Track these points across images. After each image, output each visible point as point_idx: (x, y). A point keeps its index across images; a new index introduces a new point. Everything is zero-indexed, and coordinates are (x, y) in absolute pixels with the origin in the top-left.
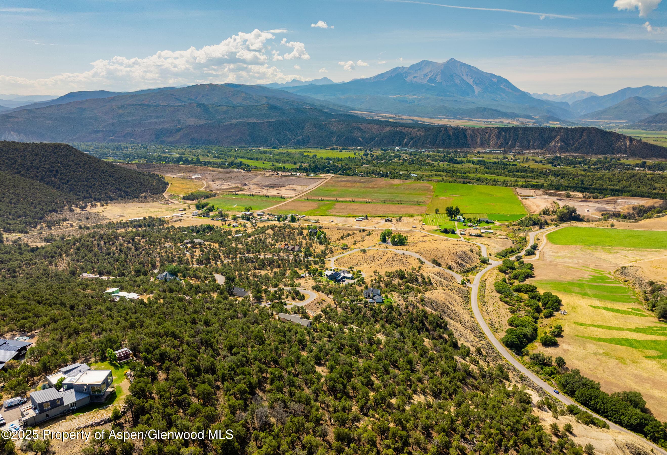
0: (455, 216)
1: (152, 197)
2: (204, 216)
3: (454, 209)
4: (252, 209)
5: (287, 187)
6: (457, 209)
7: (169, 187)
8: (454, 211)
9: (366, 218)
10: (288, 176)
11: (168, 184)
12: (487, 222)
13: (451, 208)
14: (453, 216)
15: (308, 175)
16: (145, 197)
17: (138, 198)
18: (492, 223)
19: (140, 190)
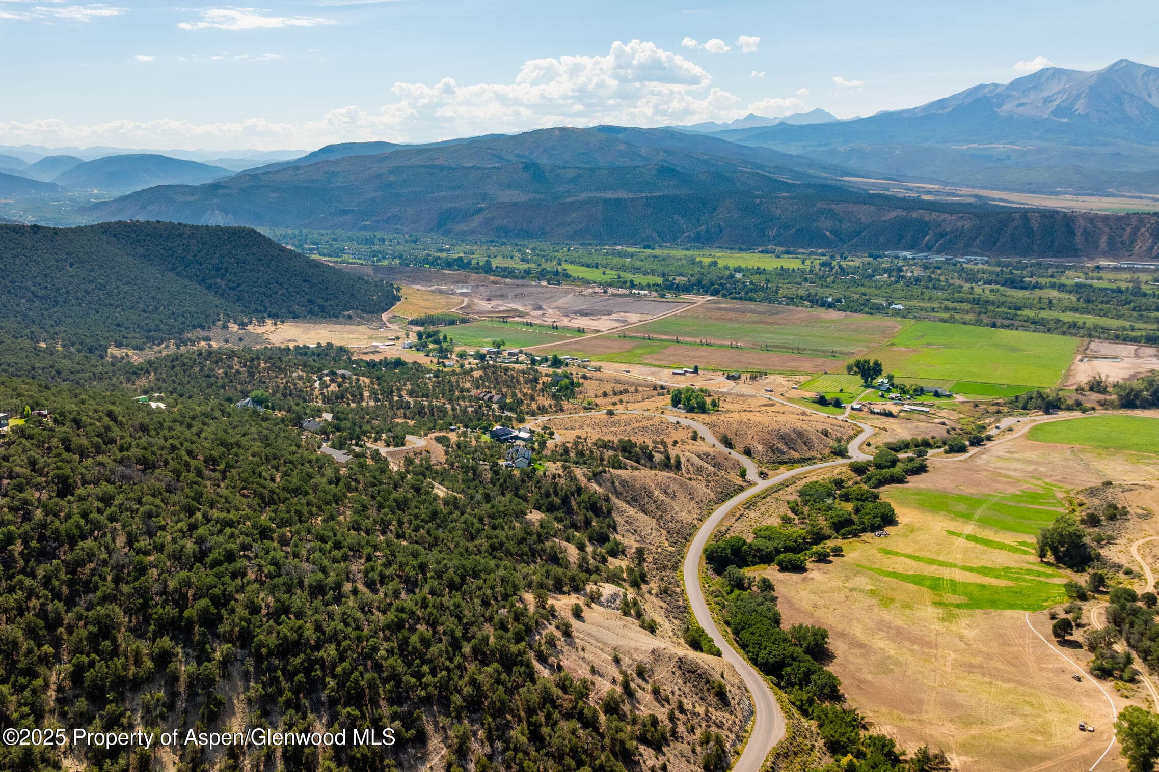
0: (873, 379)
1: (361, 317)
3: (871, 364)
4: (503, 343)
5: (613, 316)
6: (878, 365)
7: (398, 303)
8: (869, 368)
9: (696, 370)
10: (624, 295)
11: (399, 299)
12: (937, 394)
13: (867, 362)
14: (869, 378)
15: (663, 296)
16: (350, 317)
17: (337, 317)
18: (949, 396)
19: (345, 305)
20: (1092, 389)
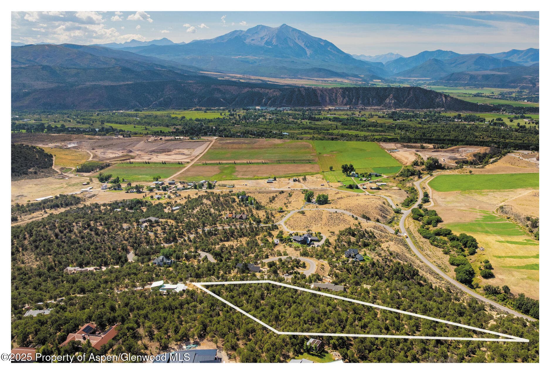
0: (350, 172)
1: (42, 172)
2: (115, 189)
3: (349, 166)
4: (160, 178)
5: (174, 152)
6: (352, 166)
7: (54, 159)
8: (349, 168)
10: (171, 140)
11: (51, 156)
12: (376, 176)
13: (346, 165)
14: (348, 172)
15: (192, 139)
16: (35, 173)
17: (27, 174)
18: (380, 176)
19: (26, 165)
20: (414, 165)
